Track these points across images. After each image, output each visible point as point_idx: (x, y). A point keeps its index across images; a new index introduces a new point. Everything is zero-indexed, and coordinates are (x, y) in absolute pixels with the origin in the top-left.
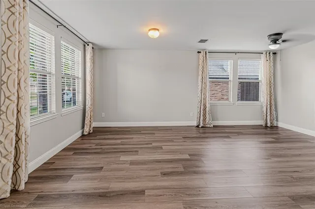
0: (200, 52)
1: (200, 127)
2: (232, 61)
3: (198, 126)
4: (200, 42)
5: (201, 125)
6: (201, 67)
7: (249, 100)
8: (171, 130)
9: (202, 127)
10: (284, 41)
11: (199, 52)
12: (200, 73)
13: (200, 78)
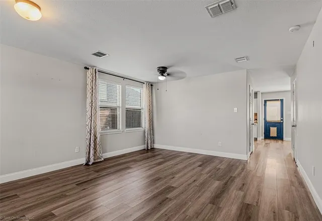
0: (88, 69)
1: (90, 163)
2: (121, 86)
3: (87, 164)
4: (95, 54)
5: (92, 161)
6: (89, 87)
7: (135, 127)
8: (48, 179)
9: (93, 164)
10: (168, 75)
11: (86, 68)
12: (89, 95)
13: (89, 101)
